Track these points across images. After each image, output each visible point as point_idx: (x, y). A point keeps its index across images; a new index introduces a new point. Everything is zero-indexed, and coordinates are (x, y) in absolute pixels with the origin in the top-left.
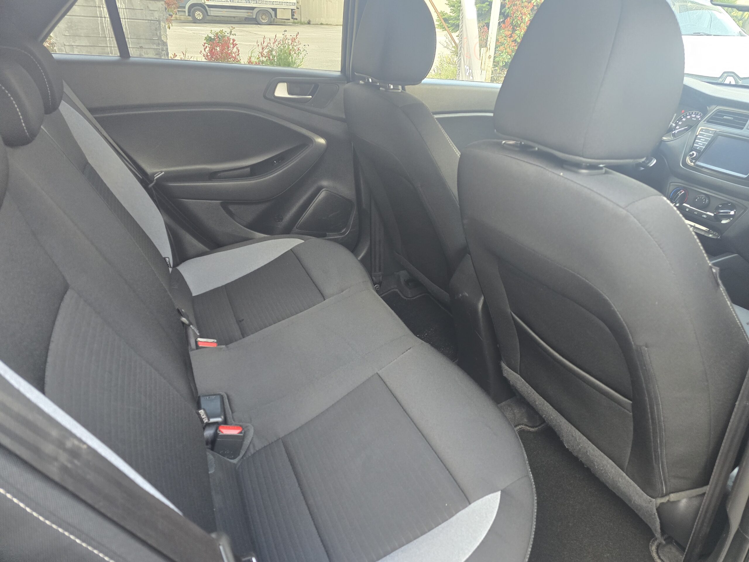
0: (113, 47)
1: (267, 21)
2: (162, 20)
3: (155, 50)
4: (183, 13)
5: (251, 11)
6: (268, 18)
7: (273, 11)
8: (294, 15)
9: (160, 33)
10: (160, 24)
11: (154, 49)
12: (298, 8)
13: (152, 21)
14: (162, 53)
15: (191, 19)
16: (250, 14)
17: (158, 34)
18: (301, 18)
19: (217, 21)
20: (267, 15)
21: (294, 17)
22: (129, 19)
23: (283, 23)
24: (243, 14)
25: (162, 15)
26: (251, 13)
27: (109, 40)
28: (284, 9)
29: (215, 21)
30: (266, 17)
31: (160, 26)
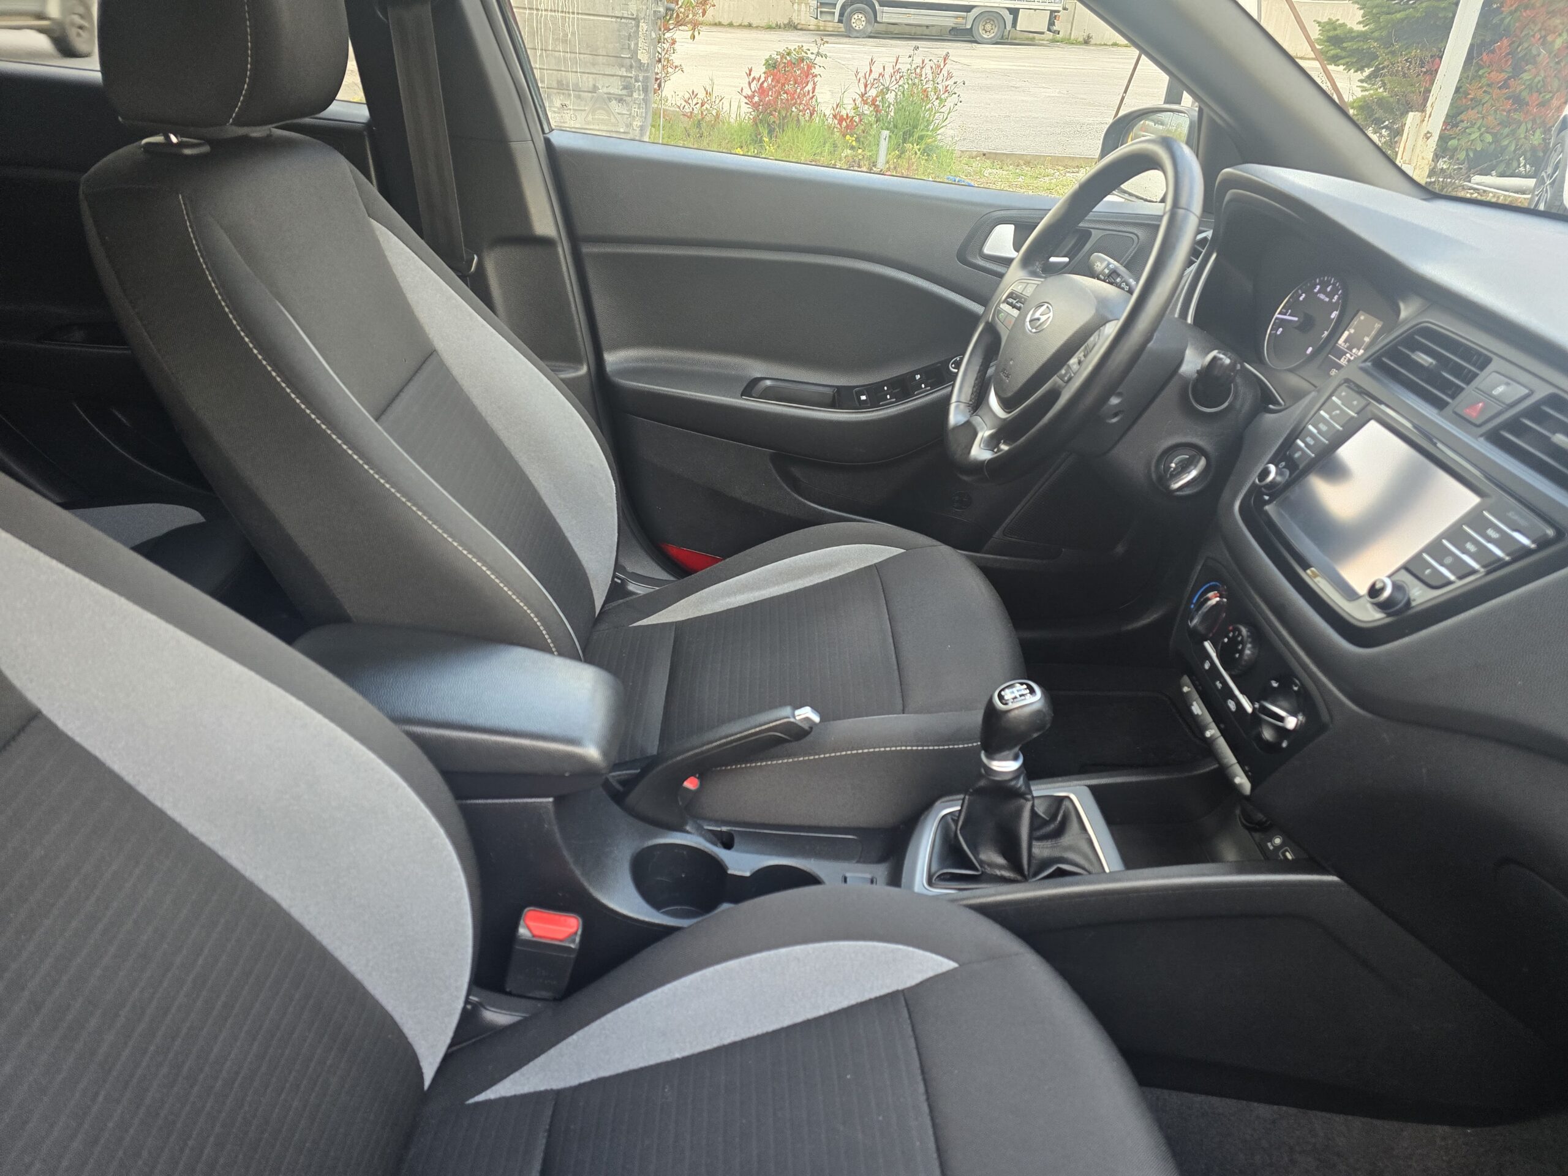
0: (547, 69)
1: (993, 35)
2: (644, 18)
3: (623, 79)
4: (829, 18)
5: (965, 14)
6: (996, 29)
7: (1010, 14)
8: (1054, 24)
9: (637, 44)
10: (638, 26)
11: (621, 76)
12: (1065, 9)
13: (623, 20)
14: (635, 86)
15: (843, 29)
16: (960, 20)
17: (632, 46)
18: (1071, 30)
19: (896, 34)
20: (996, 22)
21: (1054, 28)
22: (582, 14)
23: (1029, 40)
24: (947, 20)
25: (644, 7)
26: (963, 18)
27: (541, 55)
28: (1035, 10)
29: (892, 33)
30: (993, 27)
31: (637, 31)
